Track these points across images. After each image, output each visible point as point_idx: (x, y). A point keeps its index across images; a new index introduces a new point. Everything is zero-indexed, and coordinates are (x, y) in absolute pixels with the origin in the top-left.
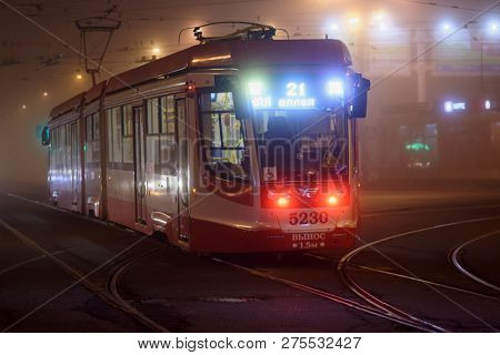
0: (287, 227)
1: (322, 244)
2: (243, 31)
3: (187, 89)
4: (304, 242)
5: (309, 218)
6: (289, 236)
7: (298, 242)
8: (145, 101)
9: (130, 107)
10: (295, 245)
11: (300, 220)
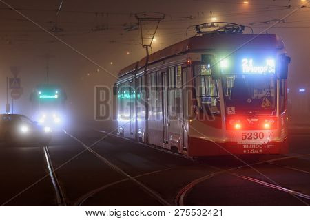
0: (240, 141)
1: (261, 151)
2: (222, 28)
3: (187, 62)
4: (250, 150)
5: (253, 136)
6: (241, 146)
7: (246, 149)
8: (168, 69)
9: (160, 73)
10: (245, 151)
11: (248, 137)
